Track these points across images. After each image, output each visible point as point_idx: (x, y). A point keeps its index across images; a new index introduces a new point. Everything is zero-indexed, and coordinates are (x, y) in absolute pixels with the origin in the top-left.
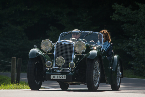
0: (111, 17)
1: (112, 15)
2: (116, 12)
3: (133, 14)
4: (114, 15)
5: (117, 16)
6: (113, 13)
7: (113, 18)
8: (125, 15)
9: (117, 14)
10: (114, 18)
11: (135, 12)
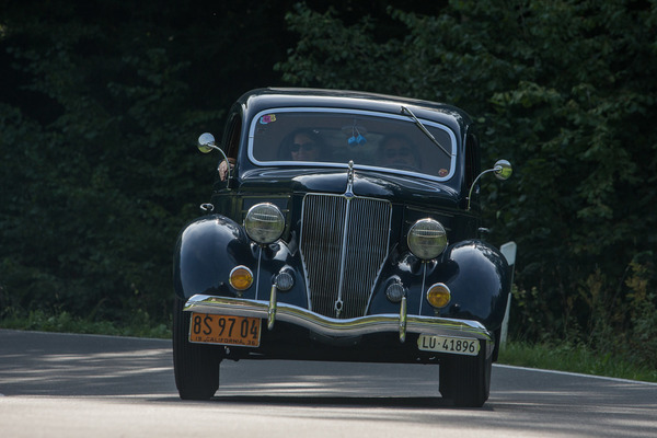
0: (277, 67)
1: (284, 59)
2: (301, 45)
3: (381, 58)
4: (291, 59)
5: (306, 63)
6: (289, 51)
7: (289, 71)
8: (343, 62)
9: (305, 54)
10: (294, 73)
11: (388, 47)
